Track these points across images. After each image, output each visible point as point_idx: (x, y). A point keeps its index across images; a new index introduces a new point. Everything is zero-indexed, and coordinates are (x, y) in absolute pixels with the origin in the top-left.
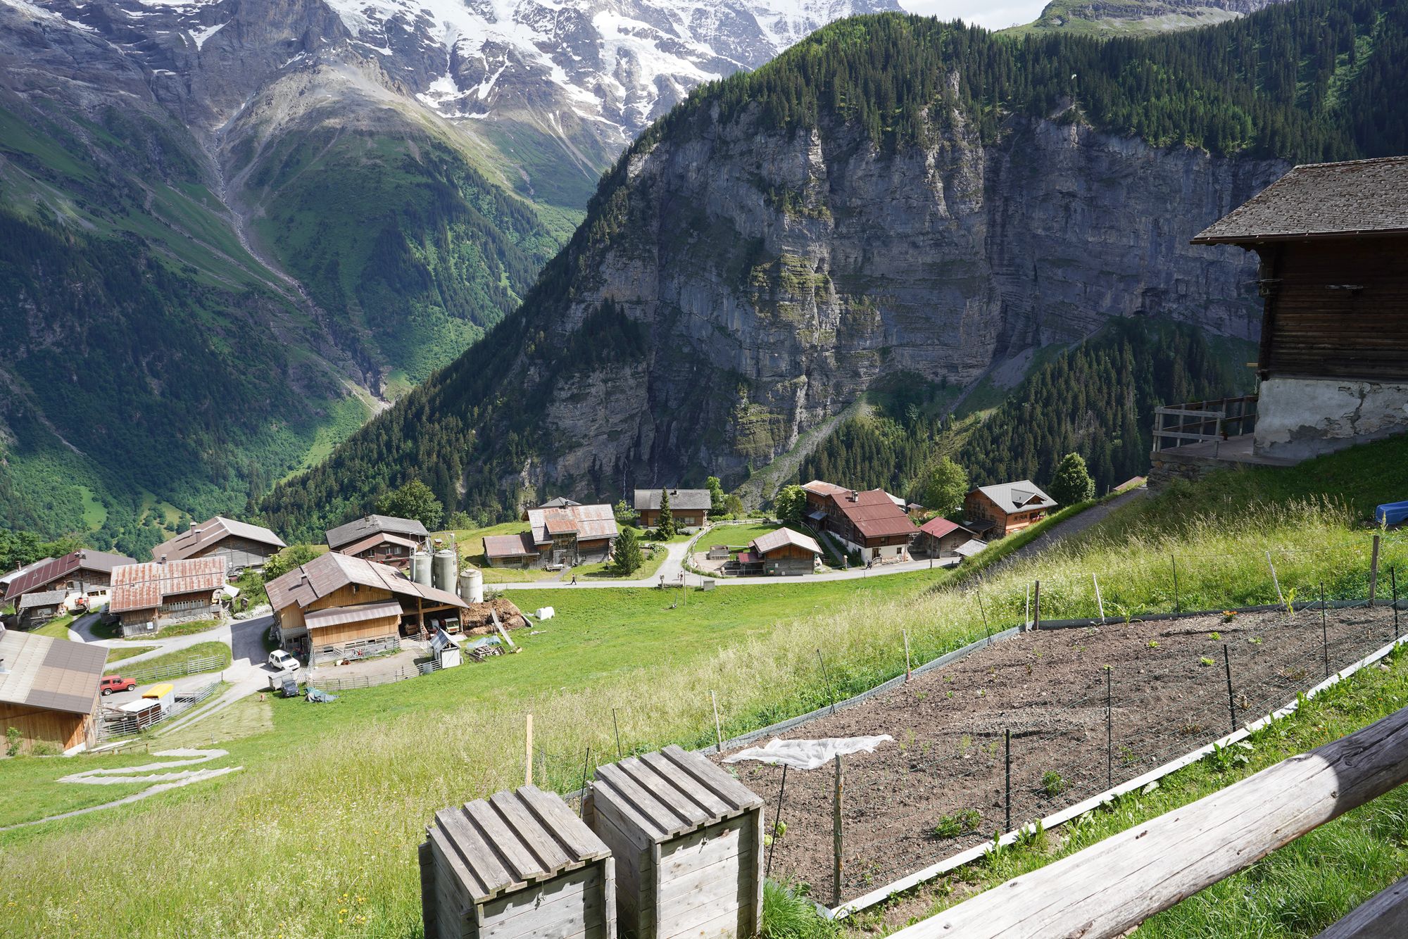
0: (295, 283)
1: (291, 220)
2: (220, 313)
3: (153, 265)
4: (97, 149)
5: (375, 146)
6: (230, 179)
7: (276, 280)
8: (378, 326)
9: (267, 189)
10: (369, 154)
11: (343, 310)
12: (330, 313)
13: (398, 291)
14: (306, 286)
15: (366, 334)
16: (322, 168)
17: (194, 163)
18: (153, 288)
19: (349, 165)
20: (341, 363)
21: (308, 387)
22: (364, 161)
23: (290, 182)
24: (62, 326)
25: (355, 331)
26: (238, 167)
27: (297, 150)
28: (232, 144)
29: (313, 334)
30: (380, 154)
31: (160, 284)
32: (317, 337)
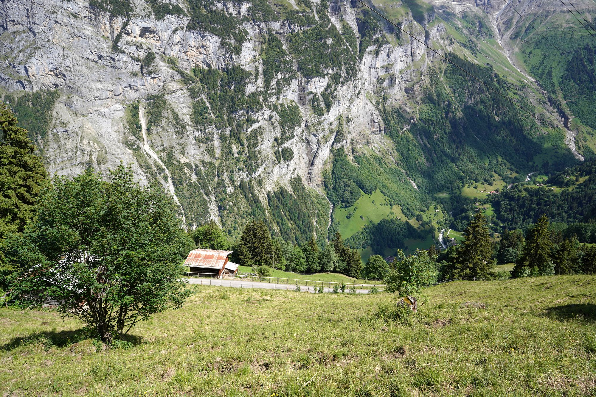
0: (533, 80)
1: (530, 53)
2: (515, 93)
3: (496, 76)
4: (464, 29)
5: (570, 17)
6: (503, 36)
7: (527, 79)
8: (569, 99)
9: (519, 39)
10: (567, 22)
11: (554, 92)
12: (549, 93)
13: (578, 84)
14: (538, 81)
15: (563, 102)
16: (545, 30)
17: (491, 30)
18: (496, 84)
19: (558, 28)
20: (553, 114)
21: (542, 123)
22: (565, 25)
23: (530, 36)
24: (474, 98)
25: (559, 101)
26: (506, 30)
27: (533, 22)
28: (503, 21)
29: (543, 101)
30: (573, 21)
31: (498, 83)
32: (545, 103)
